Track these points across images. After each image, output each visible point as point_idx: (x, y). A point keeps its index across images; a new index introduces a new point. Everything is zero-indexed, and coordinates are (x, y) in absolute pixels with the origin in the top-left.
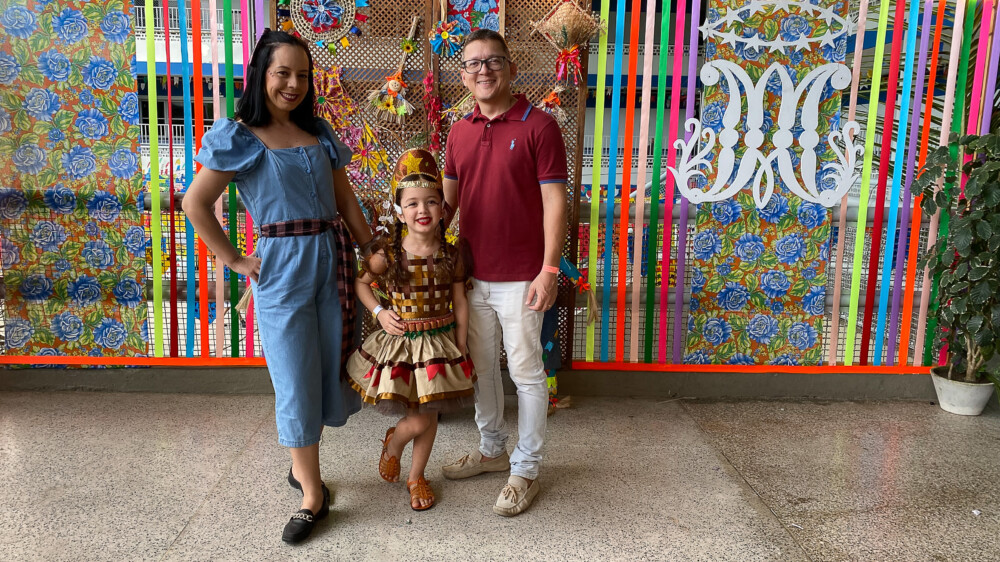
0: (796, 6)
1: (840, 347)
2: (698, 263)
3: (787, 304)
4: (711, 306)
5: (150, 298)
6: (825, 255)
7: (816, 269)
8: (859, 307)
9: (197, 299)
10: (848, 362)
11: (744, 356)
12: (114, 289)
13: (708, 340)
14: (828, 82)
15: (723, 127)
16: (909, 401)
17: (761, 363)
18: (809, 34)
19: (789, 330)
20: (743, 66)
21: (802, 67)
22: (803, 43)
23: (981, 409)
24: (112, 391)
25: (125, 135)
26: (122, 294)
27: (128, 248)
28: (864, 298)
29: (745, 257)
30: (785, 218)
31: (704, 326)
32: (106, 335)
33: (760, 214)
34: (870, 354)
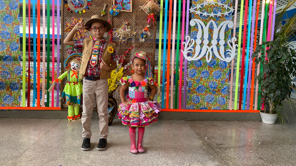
0: (217, 4)
1: (233, 105)
2: (190, 79)
3: (217, 91)
4: (194, 92)
5: (22, 88)
6: (228, 77)
7: (225, 81)
8: (238, 92)
9: (36, 89)
10: (235, 109)
11: (205, 107)
12: (10, 85)
13: (194, 102)
14: (227, 26)
15: (197, 39)
16: (253, 120)
17: (210, 109)
18: (221, 12)
19: (217, 99)
20: (202, 21)
21: (220, 21)
22: (219, 14)
23: (274, 122)
24: (8, 117)
25: (15, 38)
26: (13, 87)
27: (15, 73)
28: (239, 90)
29: (204, 77)
30: (215, 66)
31: (192, 98)
32: (7, 100)
33: (208, 64)
34: (242, 107)
